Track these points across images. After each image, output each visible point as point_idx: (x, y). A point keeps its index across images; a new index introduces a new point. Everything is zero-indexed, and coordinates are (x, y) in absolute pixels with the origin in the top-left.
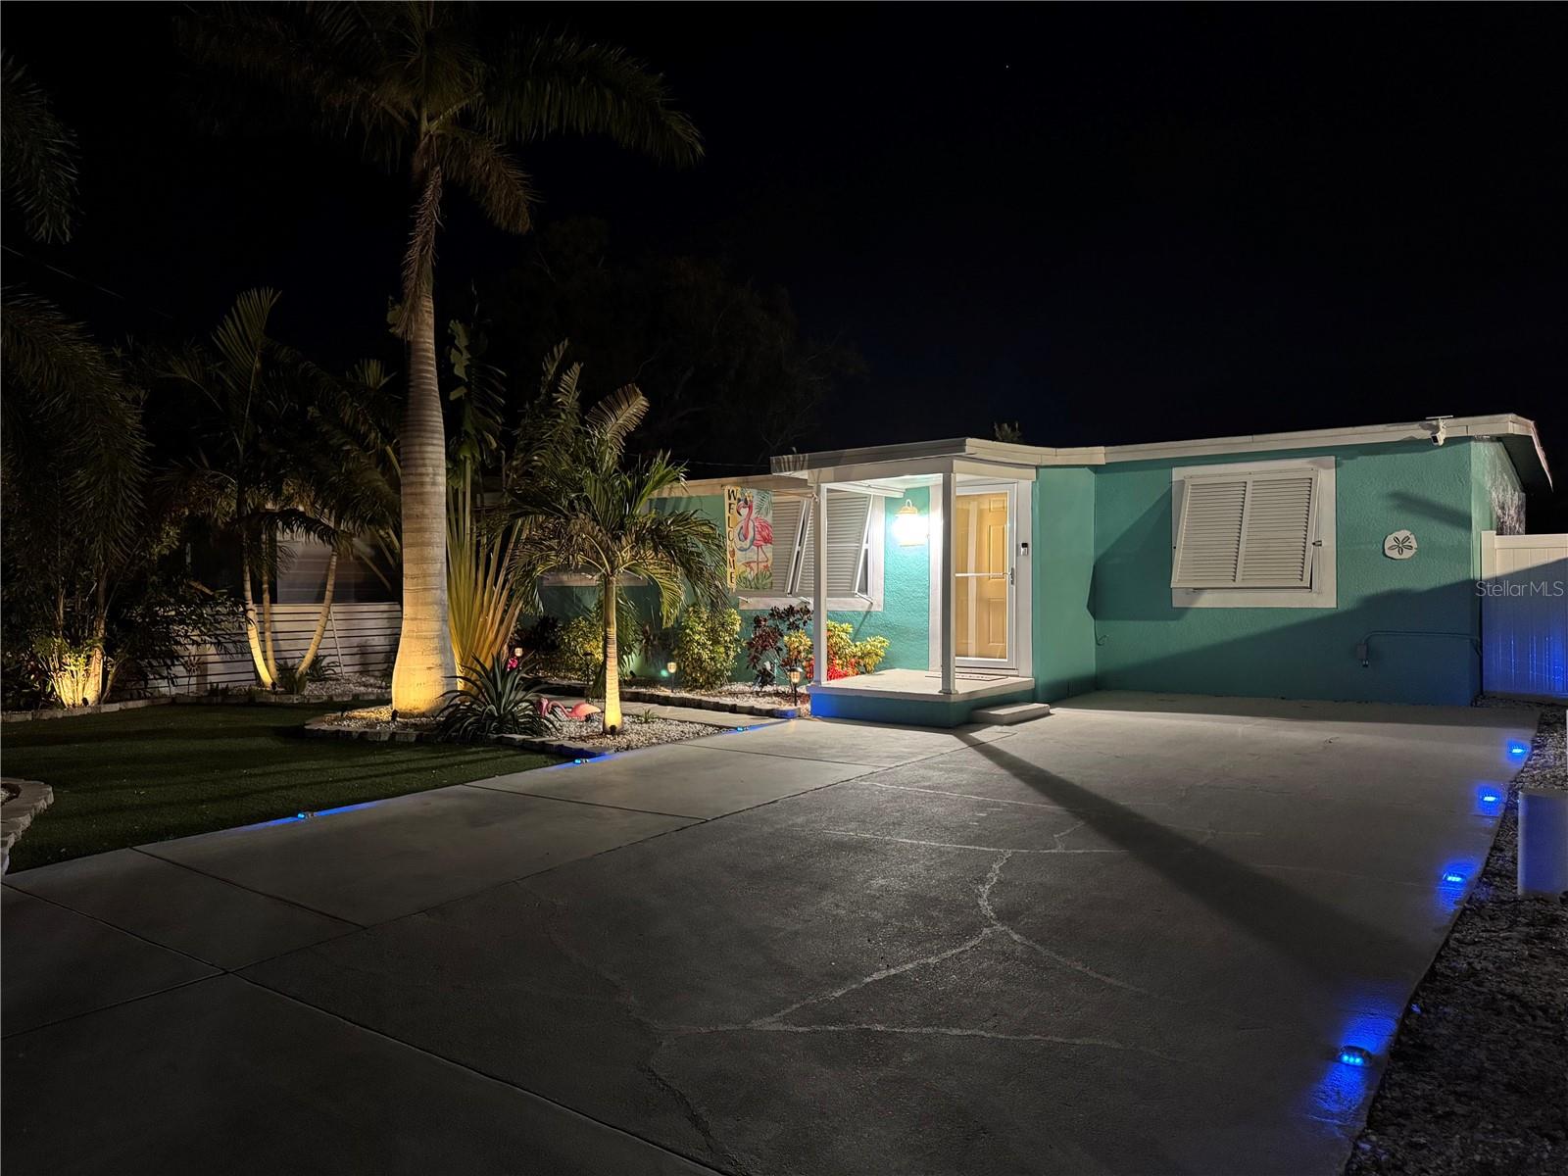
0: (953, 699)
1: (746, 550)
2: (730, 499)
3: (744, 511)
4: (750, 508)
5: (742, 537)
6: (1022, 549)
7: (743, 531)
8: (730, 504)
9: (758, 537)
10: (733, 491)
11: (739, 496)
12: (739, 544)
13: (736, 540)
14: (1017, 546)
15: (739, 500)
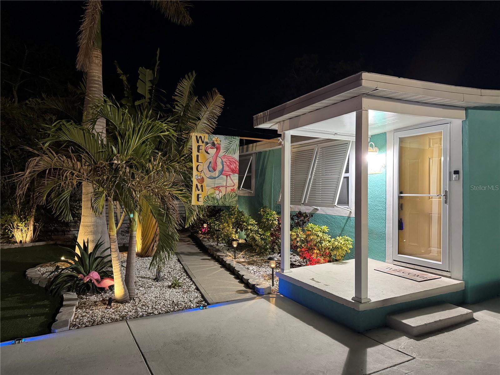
0: (362, 307)
1: (215, 178)
2: (198, 142)
3: (212, 151)
4: (218, 149)
5: (211, 169)
6: (454, 176)
7: (212, 165)
8: (199, 147)
9: (226, 169)
10: (200, 137)
11: (206, 140)
12: (209, 174)
13: (206, 171)
14: (450, 173)
15: (207, 143)
